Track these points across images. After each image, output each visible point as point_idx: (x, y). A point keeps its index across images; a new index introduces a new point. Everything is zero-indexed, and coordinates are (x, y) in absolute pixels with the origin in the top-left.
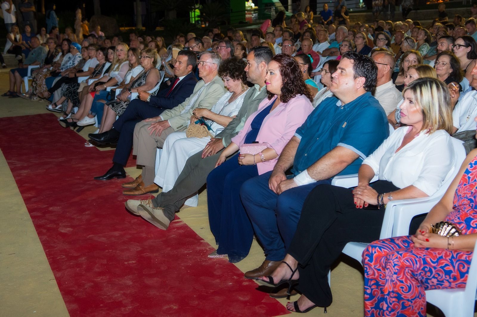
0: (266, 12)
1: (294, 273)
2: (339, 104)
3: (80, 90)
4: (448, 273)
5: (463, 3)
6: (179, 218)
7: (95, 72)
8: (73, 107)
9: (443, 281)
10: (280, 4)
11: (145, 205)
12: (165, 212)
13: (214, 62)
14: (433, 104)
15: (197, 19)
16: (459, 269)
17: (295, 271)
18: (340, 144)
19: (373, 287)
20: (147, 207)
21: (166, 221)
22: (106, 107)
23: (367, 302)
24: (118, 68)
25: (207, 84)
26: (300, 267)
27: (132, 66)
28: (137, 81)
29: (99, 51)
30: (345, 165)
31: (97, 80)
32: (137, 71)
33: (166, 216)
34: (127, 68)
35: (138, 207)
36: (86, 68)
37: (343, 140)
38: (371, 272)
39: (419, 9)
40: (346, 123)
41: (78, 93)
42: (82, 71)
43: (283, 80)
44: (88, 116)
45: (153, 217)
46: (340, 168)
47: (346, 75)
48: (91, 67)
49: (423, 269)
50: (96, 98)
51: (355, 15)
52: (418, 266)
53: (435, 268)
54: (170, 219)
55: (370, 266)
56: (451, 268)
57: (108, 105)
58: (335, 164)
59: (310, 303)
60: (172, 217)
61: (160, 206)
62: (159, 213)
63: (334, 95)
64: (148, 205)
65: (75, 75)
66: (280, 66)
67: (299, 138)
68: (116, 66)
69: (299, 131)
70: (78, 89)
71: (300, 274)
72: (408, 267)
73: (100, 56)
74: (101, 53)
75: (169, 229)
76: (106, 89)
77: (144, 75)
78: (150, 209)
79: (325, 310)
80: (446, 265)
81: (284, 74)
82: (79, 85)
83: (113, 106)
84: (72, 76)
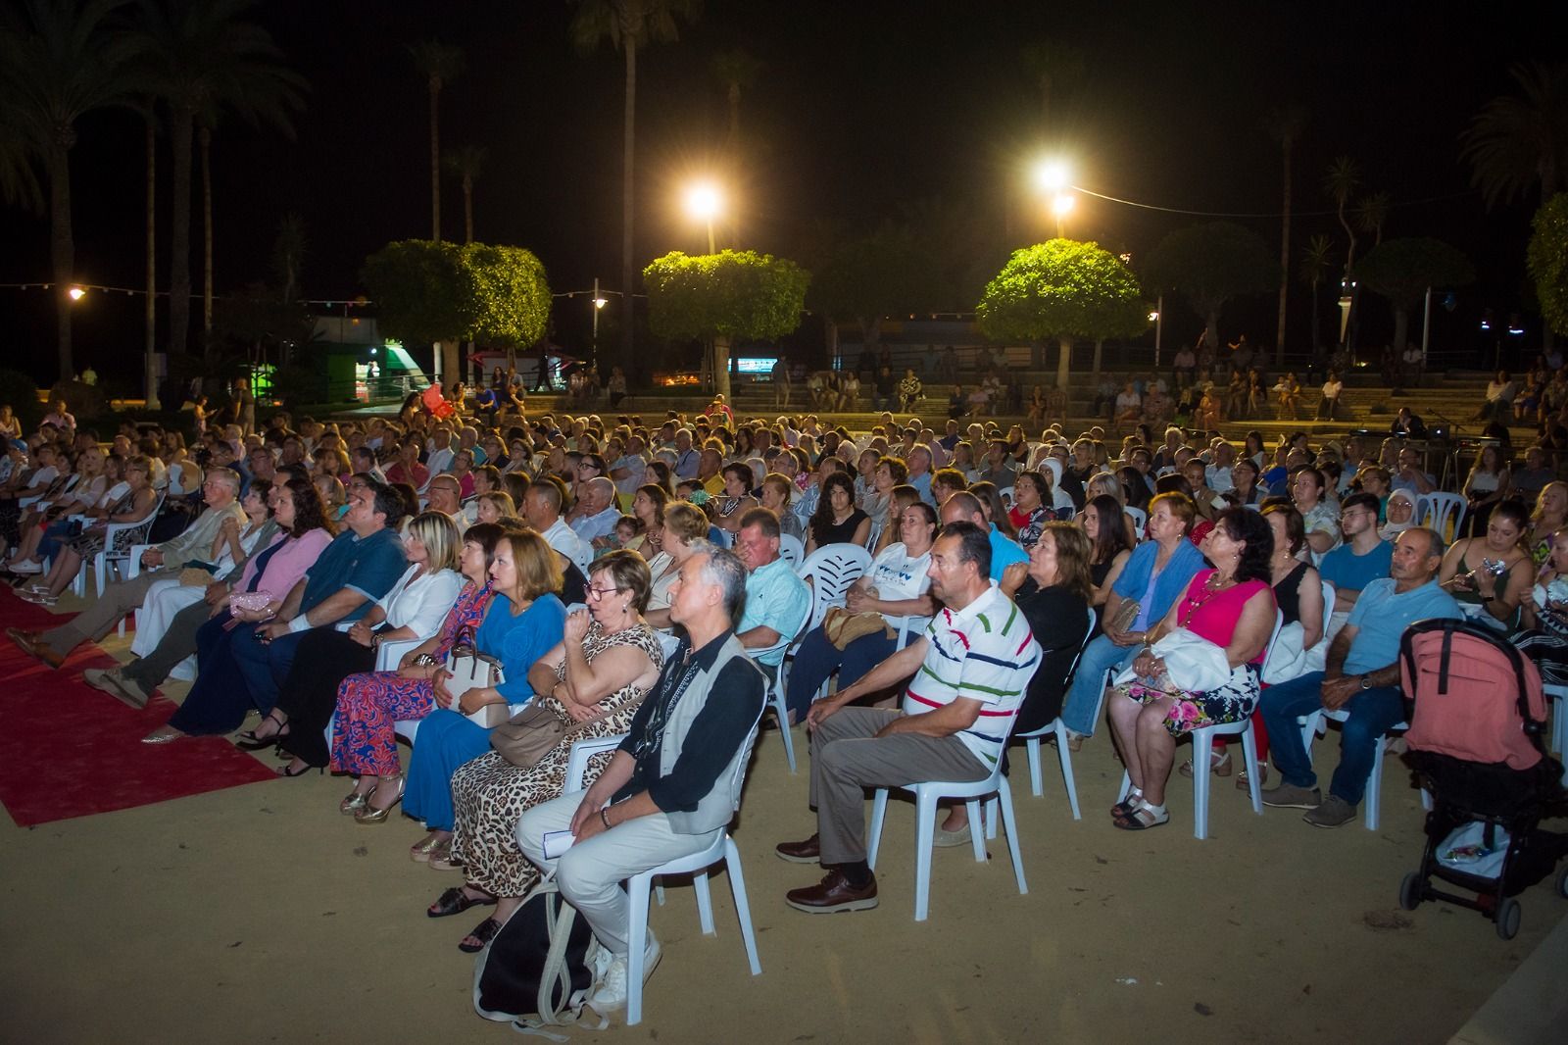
0: (394, 384)
1: (281, 727)
2: (355, 539)
3: (23, 518)
4: (415, 700)
5: (703, 389)
6: (163, 695)
7: (50, 490)
8: (9, 546)
9: (410, 708)
10: (420, 373)
11: (110, 675)
12: (140, 684)
13: (229, 483)
14: (436, 541)
15: (260, 393)
16: (425, 697)
17: (284, 724)
18: (347, 585)
19: (344, 722)
20: (115, 677)
21: (143, 697)
22: (64, 548)
23: (336, 737)
24: (88, 487)
25: (216, 514)
26: (290, 721)
27: (110, 484)
28: (117, 507)
29: (63, 457)
30: (351, 609)
31: (51, 503)
32: (119, 491)
33: (143, 690)
34: (102, 486)
35: (100, 678)
36: (33, 483)
37: (350, 582)
38: (342, 705)
39: (636, 395)
40: (356, 562)
41: (17, 525)
42: (27, 488)
43: (297, 511)
44: (31, 559)
45: (123, 692)
46: (345, 613)
47: (366, 508)
48: (43, 480)
49: (389, 696)
50: (49, 533)
51: (539, 400)
52: (383, 693)
53: (401, 695)
54: (147, 694)
55: (342, 698)
56: (418, 695)
57: (68, 545)
58: (340, 608)
59: (305, 765)
60: (152, 694)
61: (134, 677)
62: (132, 686)
63: (350, 529)
64: (115, 676)
65: (13, 495)
66: (292, 494)
67: (308, 578)
68: (86, 483)
69: (309, 572)
70: (18, 517)
71: (291, 729)
72: (371, 693)
73: (64, 464)
74: (66, 461)
75: (147, 708)
76: (66, 519)
77: (130, 499)
78: (119, 681)
79: (322, 772)
80: (413, 692)
81: (298, 504)
82: (19, 511)
83: (75, 546)
84: (8, 496)
